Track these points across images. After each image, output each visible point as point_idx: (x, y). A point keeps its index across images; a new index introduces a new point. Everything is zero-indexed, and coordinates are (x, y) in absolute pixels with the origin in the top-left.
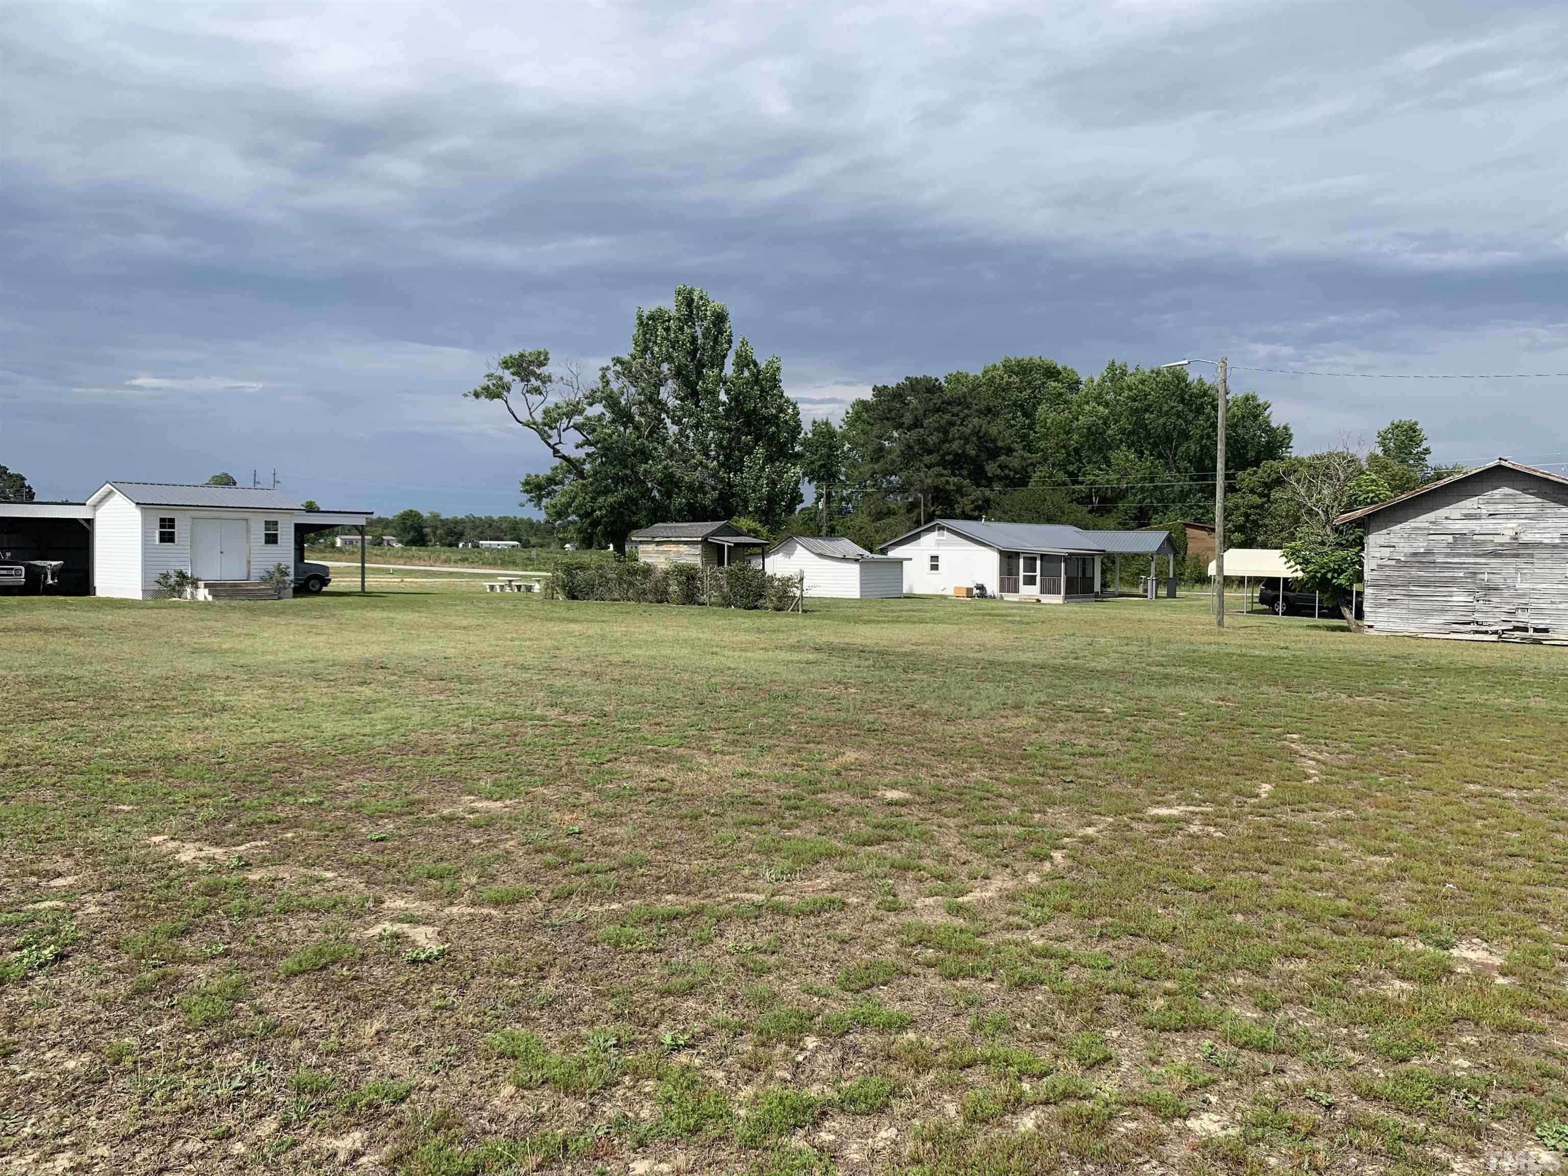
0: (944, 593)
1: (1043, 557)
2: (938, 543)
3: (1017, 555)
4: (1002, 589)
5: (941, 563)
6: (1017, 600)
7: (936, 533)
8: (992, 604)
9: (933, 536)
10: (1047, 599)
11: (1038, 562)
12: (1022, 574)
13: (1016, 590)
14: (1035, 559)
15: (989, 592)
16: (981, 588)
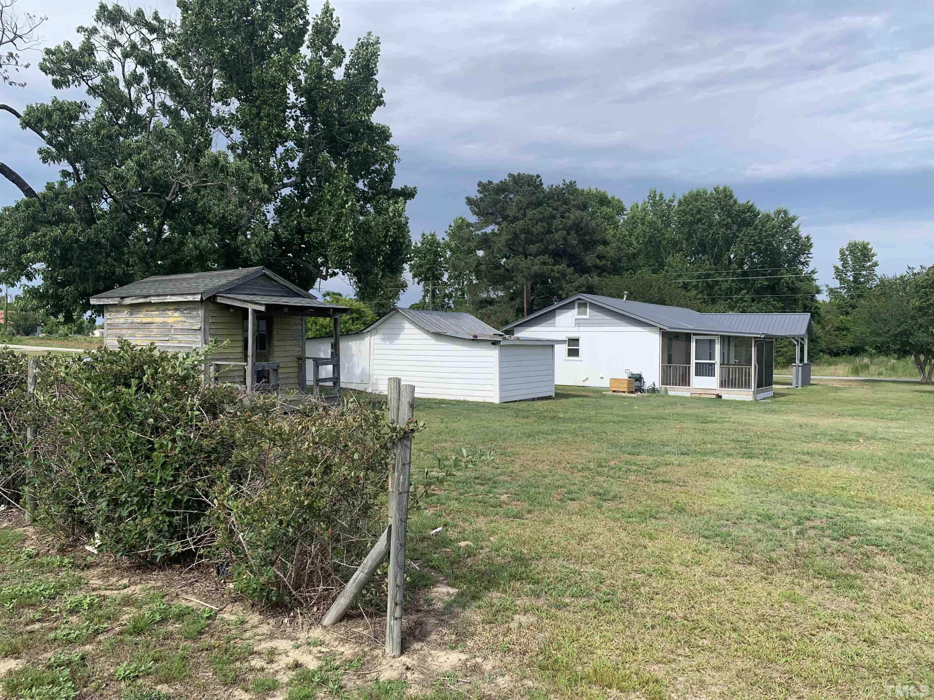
0: (585, 384)
1: (723, 338)
2: (578, 323)
3: (687, 337)
4: (666, 380)
5: (582, 347)
6: (687, 394)
7: (575, 311)
8: (654, 400)
9: (572, 314)
10: (729, 394)
11: (718, 347)
12: (693, 361)
13: (685, 381)
14: (711, 343)
15: (647, 385)
16: (638, 378)
